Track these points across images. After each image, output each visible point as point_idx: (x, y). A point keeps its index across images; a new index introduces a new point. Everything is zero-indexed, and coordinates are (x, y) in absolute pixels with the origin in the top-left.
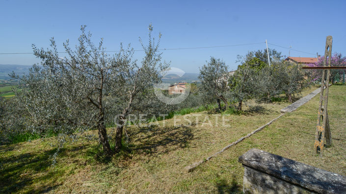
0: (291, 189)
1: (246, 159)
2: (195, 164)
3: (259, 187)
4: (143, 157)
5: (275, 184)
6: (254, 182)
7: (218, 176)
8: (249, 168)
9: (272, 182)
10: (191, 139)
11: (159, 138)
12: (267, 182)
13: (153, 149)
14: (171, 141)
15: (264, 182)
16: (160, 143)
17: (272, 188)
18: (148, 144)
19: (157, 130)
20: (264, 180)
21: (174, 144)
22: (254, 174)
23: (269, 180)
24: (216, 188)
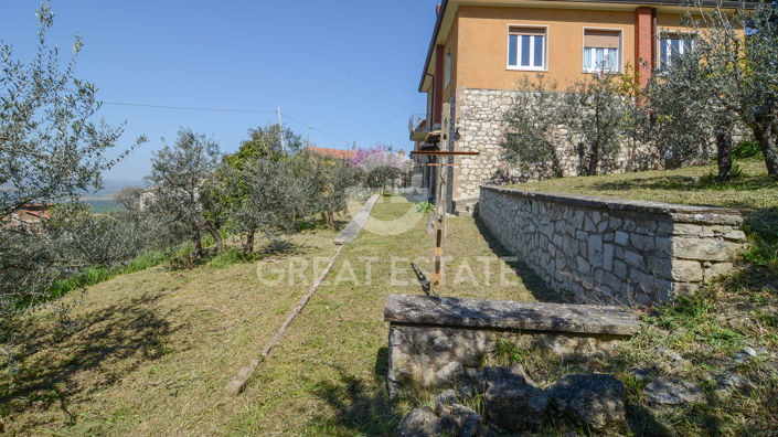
0: (474, 338)
1: (398, 311)
2: (245, 373)
3: (424, 356)
4: (39, 416)
5: (450, 339)
6: (415, 350)
7: (306, 379)
8: (403, 328)
9: (446, 338)
10: (166, 333)
11: (62, 355)
12: (437, 342)
13: (62, 387)
14: (106, 351)
15: (433, 343)
16: (74, 365)
17: (446, 349)
18: (33, 377)
19: (33, 336)
20: (431, 340)
21: (125, 357)
22: (414, 336)
23: (439, 336)
24: (321, 402)
